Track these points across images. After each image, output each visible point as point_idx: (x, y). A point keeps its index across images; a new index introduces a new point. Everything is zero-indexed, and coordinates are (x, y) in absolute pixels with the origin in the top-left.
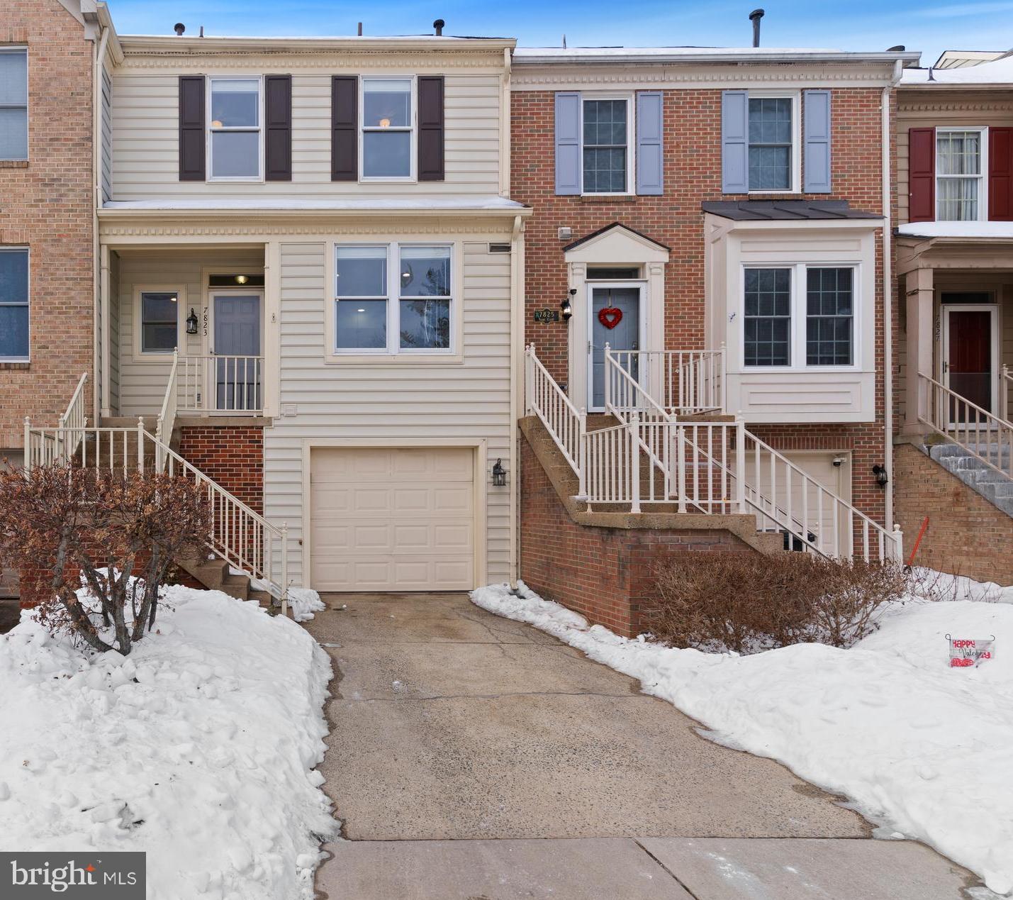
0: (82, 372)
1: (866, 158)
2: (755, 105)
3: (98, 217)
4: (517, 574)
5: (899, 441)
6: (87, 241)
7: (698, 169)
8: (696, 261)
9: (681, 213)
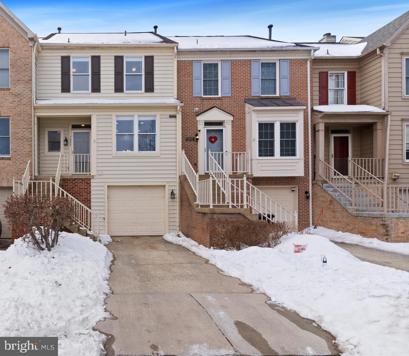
0: (28, 160)
1: (302, 83)
2: (263, 65)
3: (34, 107)
4: (179, 229)
5: (314, 182)
6: (30, 115)
7: (243, 87)
8: (242, 120)
9: (237, 103)
